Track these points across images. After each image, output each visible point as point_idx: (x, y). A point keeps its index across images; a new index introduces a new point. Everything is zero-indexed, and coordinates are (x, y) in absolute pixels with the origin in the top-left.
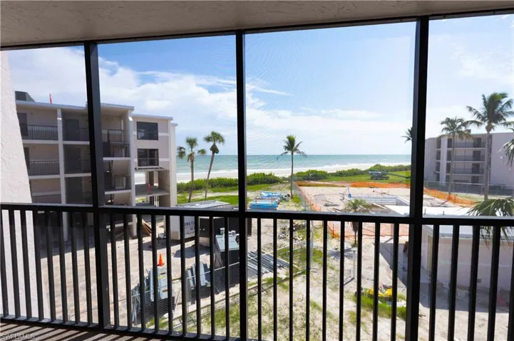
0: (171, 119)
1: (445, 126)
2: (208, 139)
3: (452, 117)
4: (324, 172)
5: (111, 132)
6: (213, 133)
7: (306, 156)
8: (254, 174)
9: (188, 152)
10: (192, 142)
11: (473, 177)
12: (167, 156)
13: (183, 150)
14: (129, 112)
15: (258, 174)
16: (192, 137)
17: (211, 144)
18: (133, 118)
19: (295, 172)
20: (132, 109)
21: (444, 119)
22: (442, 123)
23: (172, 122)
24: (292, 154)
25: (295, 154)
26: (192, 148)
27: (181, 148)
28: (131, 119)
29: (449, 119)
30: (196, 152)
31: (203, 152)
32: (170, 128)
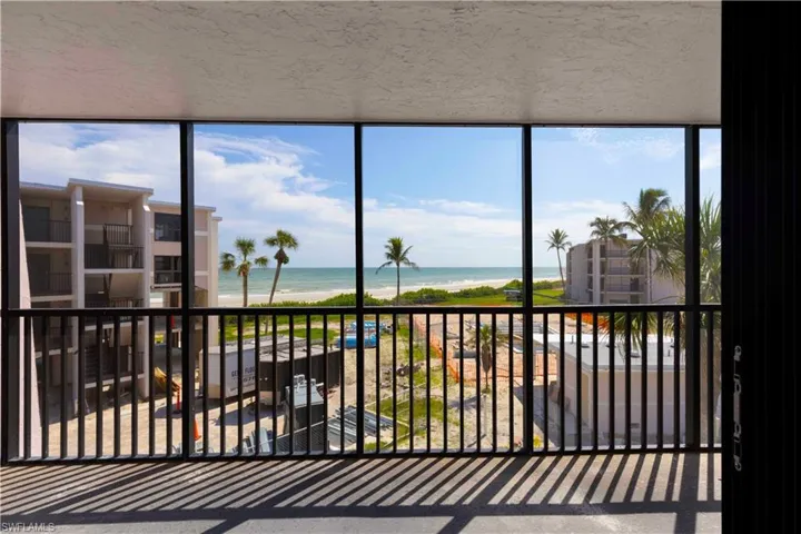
0: (213, 210)
1: (595, 228)
2: (271, 242)
3: (603, 217)
4: (443, 291)
5: (108, 229)
6: (280, 233)
7: (418, 269)
8: (342, 296)
9: (239, 263)
10: (246, 246)
11: (632, 296)
12: (205, 267)
13: (230, 258)
14: (145, 196)
15: (346, 296)
16: (246, 238)
17: (276, 249)
18: (150, 206)
19: (402, 293)
20: (150, 192)
21: (593, 220)
22: (592, 225)
23: (214, 214)
24: (398, 265)
25: (402, 265)
26: (245, 254)
27: (227, 255)
28: (147, 208)
29: (598, 219)
30: (252, 261)
31: (263, 261)
32: (211, 224)
